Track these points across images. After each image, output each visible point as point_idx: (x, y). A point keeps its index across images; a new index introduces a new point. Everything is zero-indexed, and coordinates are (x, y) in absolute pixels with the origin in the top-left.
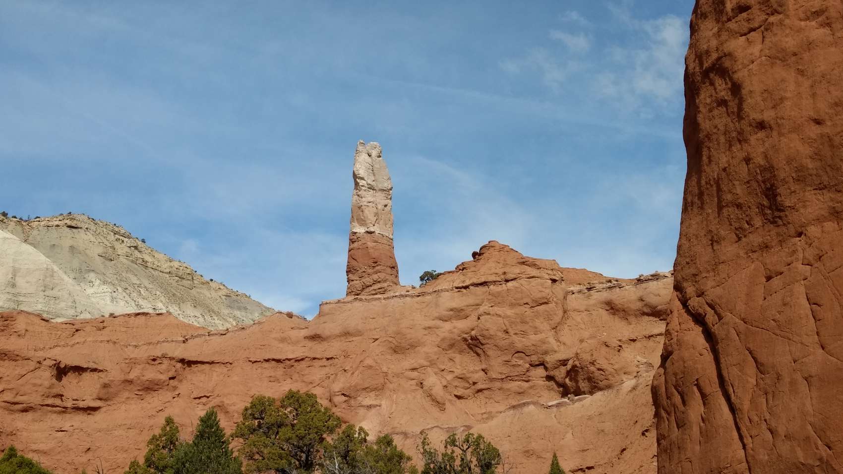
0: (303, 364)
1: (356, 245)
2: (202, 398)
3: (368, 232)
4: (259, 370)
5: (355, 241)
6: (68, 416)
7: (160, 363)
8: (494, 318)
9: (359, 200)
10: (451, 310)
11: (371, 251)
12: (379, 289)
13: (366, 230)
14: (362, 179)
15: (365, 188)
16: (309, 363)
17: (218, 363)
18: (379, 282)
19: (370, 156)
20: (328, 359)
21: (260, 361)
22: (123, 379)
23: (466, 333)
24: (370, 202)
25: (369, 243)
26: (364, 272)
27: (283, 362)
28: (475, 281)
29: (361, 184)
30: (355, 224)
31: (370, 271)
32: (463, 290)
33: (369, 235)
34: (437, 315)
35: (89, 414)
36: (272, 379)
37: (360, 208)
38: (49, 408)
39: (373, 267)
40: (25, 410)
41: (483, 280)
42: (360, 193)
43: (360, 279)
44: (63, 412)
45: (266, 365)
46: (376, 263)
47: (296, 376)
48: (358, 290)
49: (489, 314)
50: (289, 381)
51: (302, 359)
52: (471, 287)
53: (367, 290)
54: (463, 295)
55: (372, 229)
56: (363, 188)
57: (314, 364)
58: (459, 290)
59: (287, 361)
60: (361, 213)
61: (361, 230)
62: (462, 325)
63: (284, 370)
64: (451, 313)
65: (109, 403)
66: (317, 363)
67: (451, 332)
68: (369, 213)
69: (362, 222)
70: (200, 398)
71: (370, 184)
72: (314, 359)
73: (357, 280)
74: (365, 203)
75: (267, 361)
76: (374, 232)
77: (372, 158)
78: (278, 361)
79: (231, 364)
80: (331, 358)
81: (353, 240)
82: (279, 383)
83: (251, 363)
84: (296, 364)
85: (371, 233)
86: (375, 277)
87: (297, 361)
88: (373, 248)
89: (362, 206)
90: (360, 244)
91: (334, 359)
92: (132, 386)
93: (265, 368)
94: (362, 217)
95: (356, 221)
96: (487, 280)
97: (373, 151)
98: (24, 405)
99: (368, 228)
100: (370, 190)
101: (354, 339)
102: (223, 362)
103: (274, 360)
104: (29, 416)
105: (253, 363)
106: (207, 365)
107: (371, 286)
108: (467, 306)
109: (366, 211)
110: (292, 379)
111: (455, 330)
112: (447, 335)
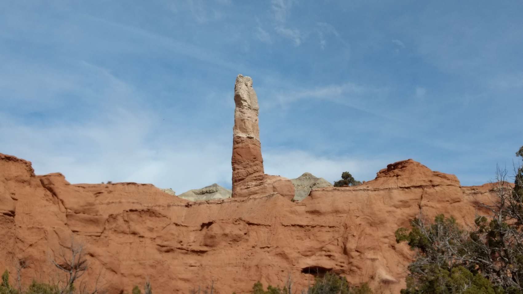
0: (316, 229)
1: (240, 145)
2: (265, 248)
3: (248, 137)
4: (290, 232)
5: (239, 143)
6: (188, 256)
7: (239, 224)
8: (431, 208)
9: (242, 115)
10: (401, 201)
11: (252, 150)
12: (259, 176)
13: (247, 136)
14: (245, 101)
15: (247, 108)
16: (320, 229)
17: (262, 225)
18: (257, 172)
19: (246, 85)
20: (330, 227)
21: (289, 226)
22: (222, 233)
23: (412, 217)
24: (249, 117)
25: (250, 145)
26: (248, 164)
27: (304, 227)
28: (415, 184)
29: (244, 104)
30: (238, 131)
31: (252, 164)
32: (405, 189)
33: (249, 139)
34: (393, 204)
35: (199, 255)
36: (298, 238)
37: (242, 120)
38: (180, 250)
39: (254, 161)
40: (168, 251)
41: (419, 184)
42: (243, 110)
43: (245, 168)
44: (186, 253)
45: (293, 228)
46: (255, 158)
47: (312, 237)
48: (244, 176)
49: (427, 206)
50: (308, 239)
51: (315, 226)
52: (412, 188)
53: (250, 176)
54: (406, 193)
55: (252, 135)
56: (245, 107)
57: (322, 230)
58: (402, 189)
59: (306, 227)
60: (243, 124)
61: (243, 135)
62: (407, 211)
63: (305, 232)
64: (401, 203)
65: (214, 248)
66: (324, 229)
67: (402, 215)
68: (249, 125)
69: (244, 130)
70: (264, 248)
71: (250, 105)
72: (322, 226)
73: (241, 169)
74: (246, 118)
75: (293, 226)
76: (253, 138)
77: (248, 87)
78: (301, 226)
79: (270, 226)
80: (333, 227)
81: (238, 142)
82: (303, 240)
83: (284, 227)
84: (312, 229)
85: (251, 138)
86: (255, 168)
87: (313, 227)
88: (253, 149)
89: (244, 119)
90: (244, 145)
91: (335, 227)
92: (227, 238)
93: (293, 230)
94: (244, 127)
95: (238, 129)
96: (422, 185)
97: (248, 82)
98: (168, 248)
99: (249, 135)
100: (249, 109)
101: (342, 215)
102: (265, 224)
103: (298, 225)
104: (170, 255)
105: (285, 226)
106: (256, 226)
107: (252, 174)
108: (411, 200)
109: (247, 123)
110: (310, 238)
111: (404, 214)
112: (400, 217)
